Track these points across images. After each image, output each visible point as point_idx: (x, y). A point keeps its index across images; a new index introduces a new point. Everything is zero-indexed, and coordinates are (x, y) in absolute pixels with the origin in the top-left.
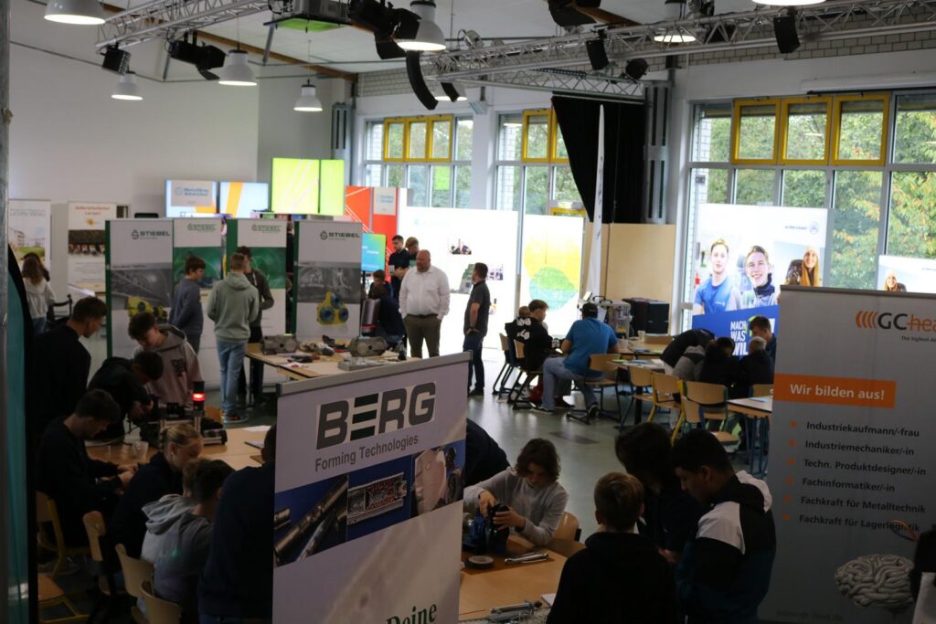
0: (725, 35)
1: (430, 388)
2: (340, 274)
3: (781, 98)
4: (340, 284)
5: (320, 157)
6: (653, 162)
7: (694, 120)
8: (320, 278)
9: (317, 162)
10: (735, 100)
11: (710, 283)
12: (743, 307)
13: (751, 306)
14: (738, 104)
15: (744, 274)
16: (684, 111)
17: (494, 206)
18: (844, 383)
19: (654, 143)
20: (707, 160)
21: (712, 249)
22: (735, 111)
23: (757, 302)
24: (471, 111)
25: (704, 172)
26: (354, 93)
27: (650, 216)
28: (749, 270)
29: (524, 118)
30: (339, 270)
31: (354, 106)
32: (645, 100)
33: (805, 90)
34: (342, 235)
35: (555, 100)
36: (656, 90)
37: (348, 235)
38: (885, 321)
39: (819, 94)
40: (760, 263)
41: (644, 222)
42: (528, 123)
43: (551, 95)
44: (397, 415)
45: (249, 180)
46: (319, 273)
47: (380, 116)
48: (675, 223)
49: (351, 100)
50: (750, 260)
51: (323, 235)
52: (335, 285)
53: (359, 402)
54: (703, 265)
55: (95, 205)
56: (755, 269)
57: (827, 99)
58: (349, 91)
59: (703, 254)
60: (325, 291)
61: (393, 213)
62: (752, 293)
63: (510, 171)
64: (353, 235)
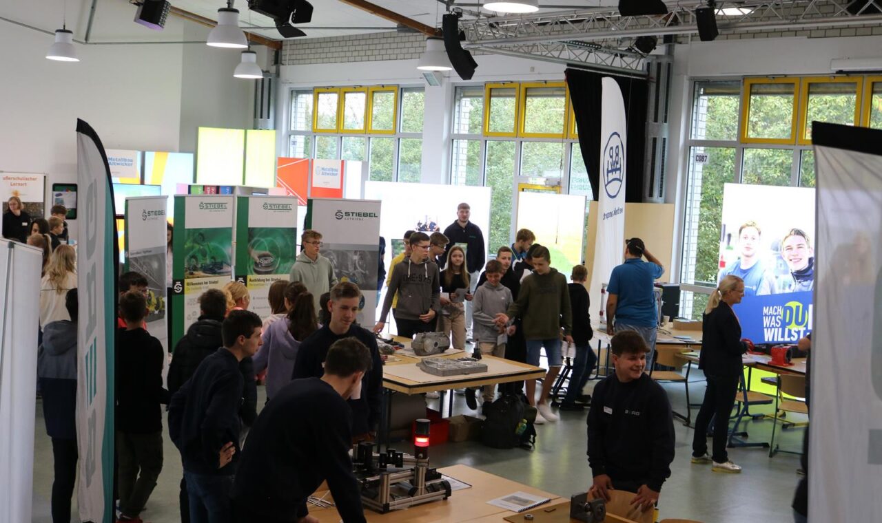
2: (358, 258)
3: (801, 77)
4: (355, 268)
5: (246, 128)
6: (655, 140)
7: (694, 97)
9: (242, 131)
10: (745, 78)
11: (738, 266)
12: (778, 291)
13: (787, 291)
14: (748, 83)
15: (781, 258)
16: (683, 87)
17: (449, 181)
19: (656, 120)
20: (703, 138)
21: (740, 231)
22: (744, 89)
23: (796, 286)
24: (424, 82)
26: (277, 61)
27: (651, 195)
28: (786, 254)
29: (485, 92)
30: (355, 252)
31: (278, 74)
32: (648, 76)
33: (835, 69)
34: (359, 214)
35: (568, 72)
36: (659, 65)
37: (365, 215)
39: (848, 73)
40: (799, 247)
41: (645, 202)
42: (491, 96)
43: (565, 67)
45: (172, 150)
46: (334, 256)
47: (310, 86)
48: (674, 203)
49: (273, 69)
50: (787, 243)
52: (351, 269)
54: (729, 248)
55: (21, 176)
56: (793, 252)
57: (858, 79)
58: (273, 58)
59: (729, 236)
61: (338, 187)
62: (790, 278)
63: (464, 144)
64: (370, 215)
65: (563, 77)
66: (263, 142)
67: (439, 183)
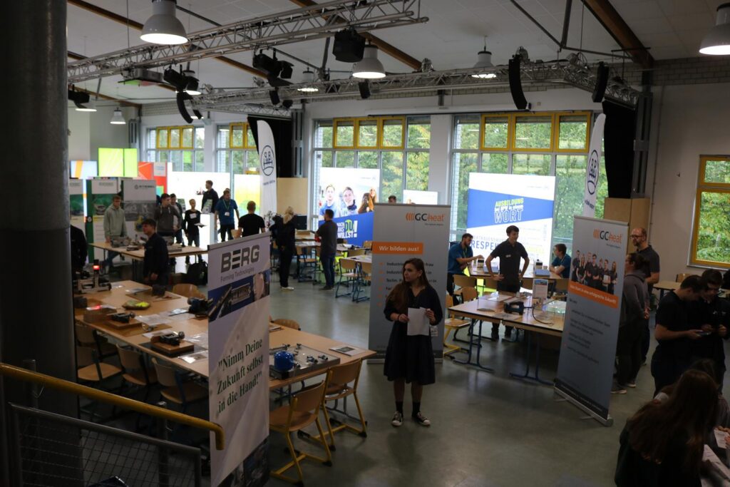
0: (336, 89)
1: (257, 247)
2: (145, 206)
3: (356, 118)
4: (146, 211)
5: (124, 147)
6: (296, 148)
7: (315, 128)
8: (136, 208)
9: (122, 150)
10: (334, 119)
11: (326, 205)
12: (342, 216)
13: (346, 215)
14: (336, 120)
15: (342, 200)
16: (310, 123)
17: (216, 171)
18: (402, 245)
19: (296, 139)
20: (322, 147)
21: (327, 189)
22: (334, 124)
23: (349, 213)
24: (203, 123)
25: (320, 153)
26: (140, 114)
27: (296, 174)
28: (344, 198)
29: (230, 127)
30: (145, 204)
31: (140, 121)
32: (292, 119)
33: (367, 114)
34: (146, 186)
35: (249, 118)
36: (297, 113)
37: (149, 187)
38: (418, 217)
39: (374, 116)
40: (350, 195)
41: (293, 177)
42: (233, 129)
43: (247, 116)
44: (246, 258)
45: (85, 160)
46: (135, 206)
47: (155, 126)
48: (307, 177)
49: (138, 118)
50: (344, 194)
51: (136, 187)
52: (143, 211)
53: (235, 253)
54: (323, 197)
56: (348, 197)
57: (377, 118)
58: (137, 113)
60: (138, 215)
61: (163, 175)
62: (346, 209)
63: (224, 153)
64: (151, 187)
65: (246, 120)
66: (132, 154)
67: (211, 171)
